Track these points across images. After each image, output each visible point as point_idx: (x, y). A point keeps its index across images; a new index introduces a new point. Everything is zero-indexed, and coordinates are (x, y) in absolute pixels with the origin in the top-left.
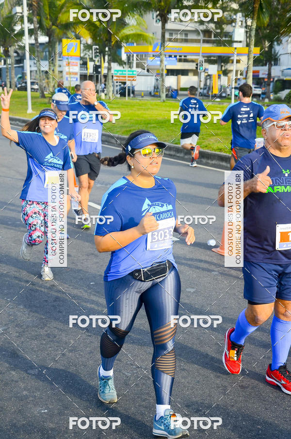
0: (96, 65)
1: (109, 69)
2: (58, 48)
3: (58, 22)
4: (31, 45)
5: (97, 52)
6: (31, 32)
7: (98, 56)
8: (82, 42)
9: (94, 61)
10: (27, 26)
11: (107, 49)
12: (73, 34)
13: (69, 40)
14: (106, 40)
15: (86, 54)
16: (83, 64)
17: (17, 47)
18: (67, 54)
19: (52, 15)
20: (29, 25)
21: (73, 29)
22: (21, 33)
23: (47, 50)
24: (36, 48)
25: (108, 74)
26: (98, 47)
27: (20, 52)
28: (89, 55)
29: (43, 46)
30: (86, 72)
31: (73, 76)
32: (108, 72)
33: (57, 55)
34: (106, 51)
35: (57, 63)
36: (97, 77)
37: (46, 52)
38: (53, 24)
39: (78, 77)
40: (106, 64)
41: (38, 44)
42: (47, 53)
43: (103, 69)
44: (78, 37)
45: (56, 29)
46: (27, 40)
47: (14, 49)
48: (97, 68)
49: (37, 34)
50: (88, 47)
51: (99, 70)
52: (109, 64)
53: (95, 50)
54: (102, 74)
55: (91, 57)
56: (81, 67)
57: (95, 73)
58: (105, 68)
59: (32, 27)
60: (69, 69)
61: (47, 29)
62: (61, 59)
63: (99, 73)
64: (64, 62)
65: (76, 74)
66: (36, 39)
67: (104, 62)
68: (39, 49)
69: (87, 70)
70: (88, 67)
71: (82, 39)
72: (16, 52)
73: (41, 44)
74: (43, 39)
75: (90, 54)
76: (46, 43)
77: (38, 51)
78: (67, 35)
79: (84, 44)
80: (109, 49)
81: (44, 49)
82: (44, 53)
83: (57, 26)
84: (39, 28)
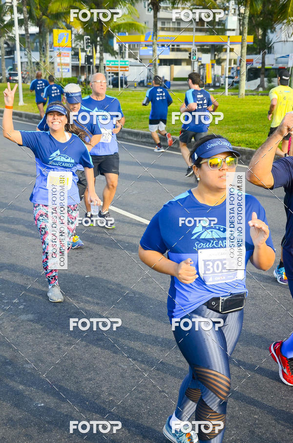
0: (88, 56)
1: (101, 59)
2: (49, 39)
3: (49, 11)
4: (22, 36)
5: (89, 43)
6: (21, 23)
7: (89, 46)
8: (74, 33)
9: (86, 51)
10: (17, 16)
11: (98, 39)
12: (64, 24)
13: (60, 30)
14: (98, 30)
15: (77, 45)
16: (75, 55)
17: (7, 38)
18: (57, 45)
19: (42, 4)
20: (19, 15)
21: (64, 19)
22: (11, 24)
23: (37, 40)
24: (26, 39)
25: (100, 64)
26: (89, 37)
27: (10, 43)
28: (80, 46)
29: (34, 37)
30: (78, 62)
31: (64, 67)
32: (100, 62)
33: (48, 46)
34: (97, 42)
35: (48, 54)
36: (89, 67)
37: (36, 43)
38: (43, 14)
39: (70, 67)
40: (98, 55)
41: (29, 35)
42: (38, 44)
43: (95, 60)
44: (69, 27)
45: (46, 19)
46: (17, 31)
47: (5, 40)
48: (88, 59)
49: (27, 24)
50: (79, 37)
51: (91, 60)
52: (101, 54)
53: (86, 40)
54: (94, 64)
55: (82, 47)
56: (72, 58)
57: (86, 63)
58: (97, 58)
59: (22, 17)
60: (61, 59)
61: (38, 19)
62: (52, 50)
63: (91, 63)
64: (56, 53)
65: (68, 65)
66: (26, 30)
67: (96, 52)
68: (29, 40)
69: (79, 61)
70: (80, 57)
71: (73, 29)
72: (6, 43)
73: (31, 35)
74: (34, 29)
75: (81, 44)
76: (37, 33)
77: (28, 42)
78: (58, 25)
79: (75, 34)
80: (101, 38)
81: (34, 40)
82: (35, 44)
83: (47, 16)
84: (29, 18)
